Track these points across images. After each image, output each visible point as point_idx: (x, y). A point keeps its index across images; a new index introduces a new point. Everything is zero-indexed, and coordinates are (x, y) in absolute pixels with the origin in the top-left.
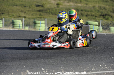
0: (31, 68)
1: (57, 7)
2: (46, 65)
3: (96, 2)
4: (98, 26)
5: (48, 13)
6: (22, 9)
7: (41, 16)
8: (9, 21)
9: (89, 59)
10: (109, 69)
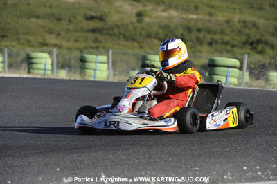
0: (72, 172)
1: (139, 21)
2: (111, 165)
3: (234, 9)
4: (237, 70)
5: (115, 35)
6: (50, 25)
7: (97, 44)
8: (18, 55)
9: (218, 152)
10: (266, 176)
